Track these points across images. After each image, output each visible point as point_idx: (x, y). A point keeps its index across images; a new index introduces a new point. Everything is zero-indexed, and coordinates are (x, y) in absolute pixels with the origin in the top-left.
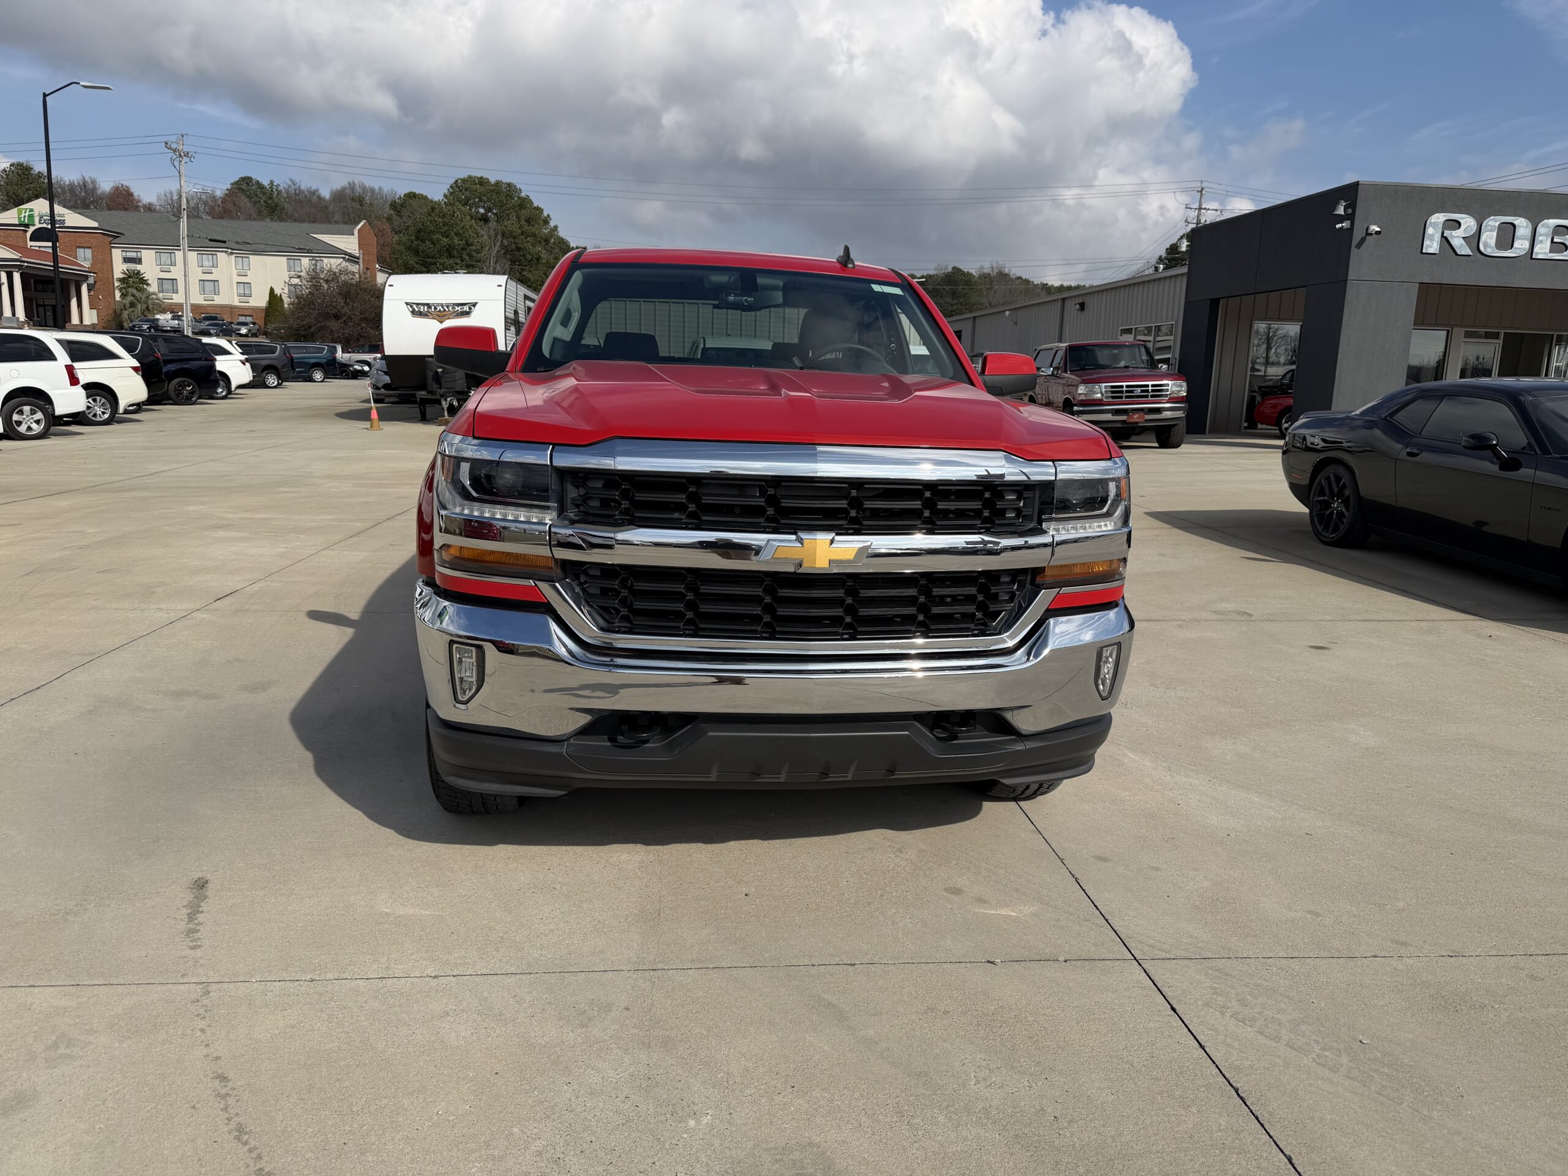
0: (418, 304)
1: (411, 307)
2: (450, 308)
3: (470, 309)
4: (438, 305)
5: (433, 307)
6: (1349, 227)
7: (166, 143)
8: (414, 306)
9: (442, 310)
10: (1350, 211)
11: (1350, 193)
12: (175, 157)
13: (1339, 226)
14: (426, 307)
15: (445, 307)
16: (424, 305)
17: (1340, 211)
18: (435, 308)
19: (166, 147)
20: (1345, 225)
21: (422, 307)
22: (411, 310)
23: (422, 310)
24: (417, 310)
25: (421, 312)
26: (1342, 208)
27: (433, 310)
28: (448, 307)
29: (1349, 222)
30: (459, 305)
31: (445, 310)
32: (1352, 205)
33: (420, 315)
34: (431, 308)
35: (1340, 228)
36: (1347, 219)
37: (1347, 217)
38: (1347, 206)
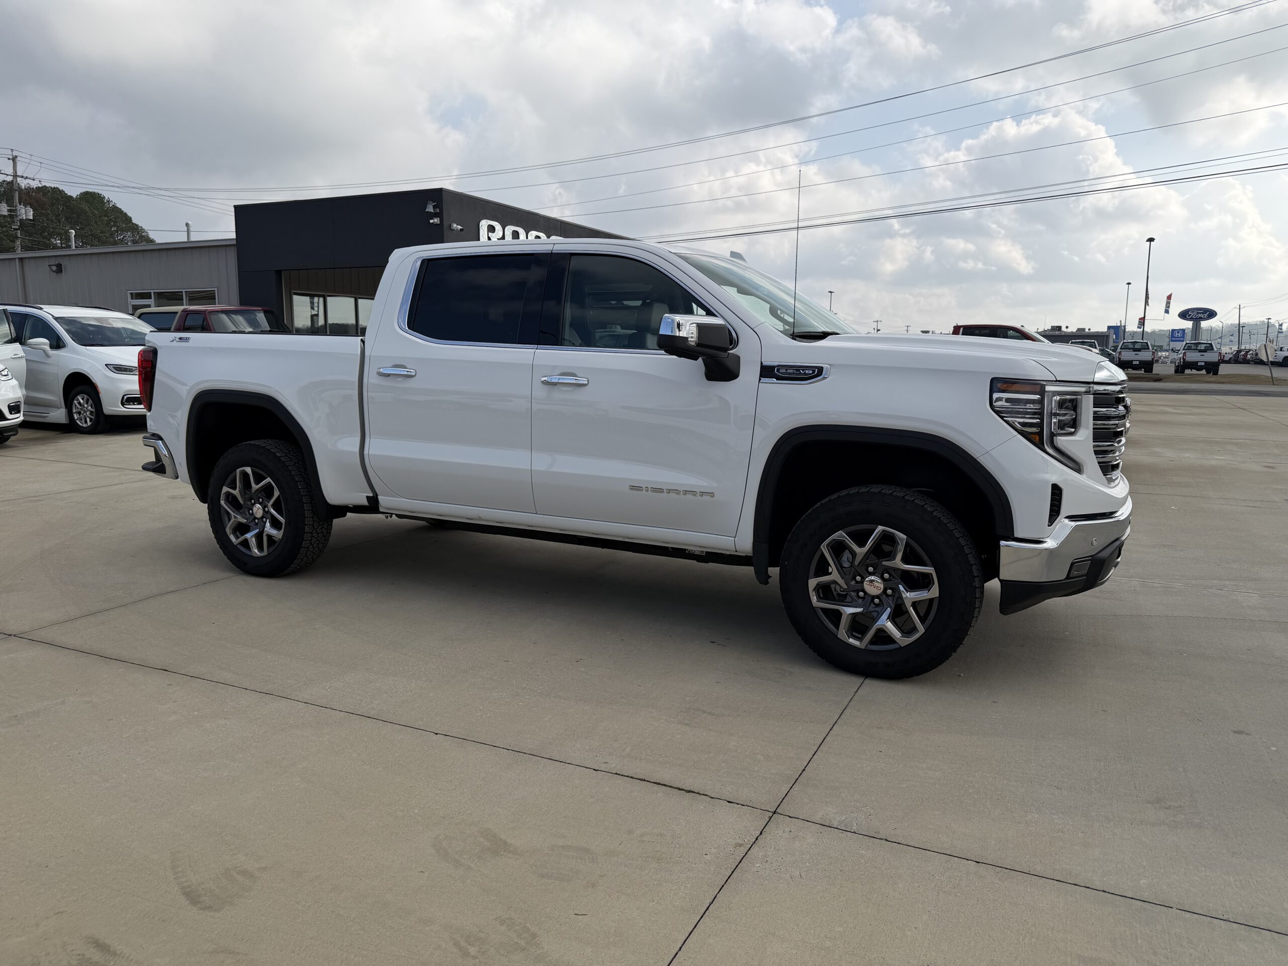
6: (439, 223)
10: (438, 210)
11: (437, 195)
13: (431, 221)
17: (430, 209)
20: (436, 220)
26: (432, 207)
29: (439, 219)
32: (439, 206)
35: (433, 223)
36: (438, 217)
37: (435, 215)
38: (434, 207)
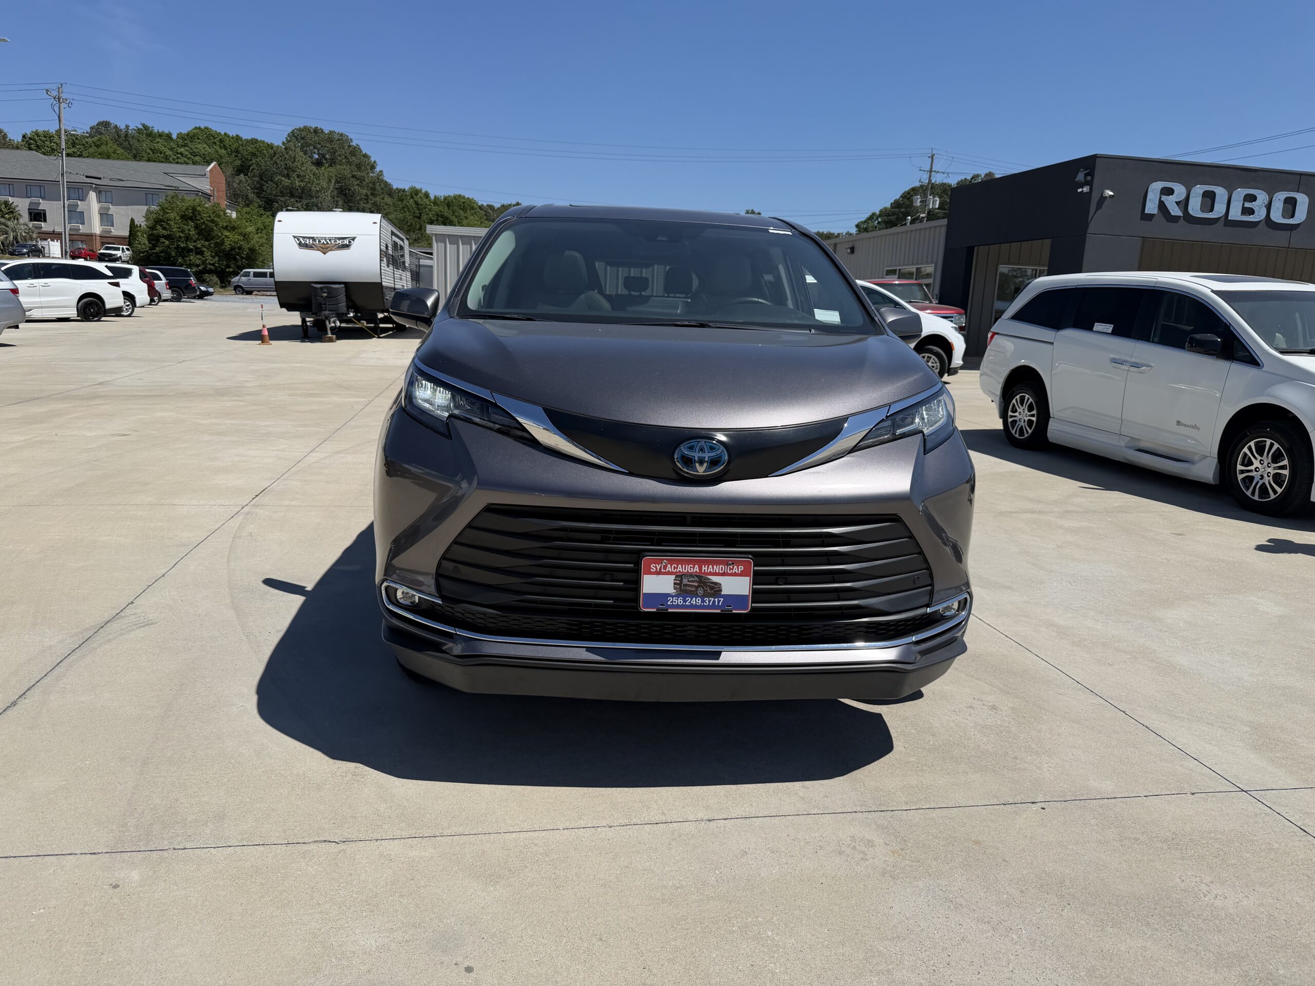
0: (304, 238)
1: (298, 240)
2: (333, 242)
3: (350, 242)
4: (322, 238)
5: (317, 240)
6: (1088, 191)
7: (47, 90)
8: (301, 239)
9: (325, 243)
10: (1089, 178)
11: (1089, 163)
12: (55, 102)
13: (1080, 190)
14: (311, 240)
15: (328, 241)
16: (309, 238)
17: (1081, 178)
18: (319, 241)
19: (47, 93)
20: (1086, 189)
21: (308, 240)
22: (298, 242)
23: (308, 243)
24: (303, 242)
25: (307, 244)
26: (1082, 176)
27: (317, 243)
28: (330, 240)
29: (1088, 187)
30: (340, 239)
31: (327, 243)
32: (1091, 174)
33: (306, 247)
34: (316, 241)
35: (1081, 192)
36: (1087, 185)
37: (1086, 183)
38: (1086, 175)
